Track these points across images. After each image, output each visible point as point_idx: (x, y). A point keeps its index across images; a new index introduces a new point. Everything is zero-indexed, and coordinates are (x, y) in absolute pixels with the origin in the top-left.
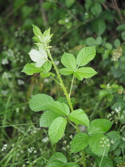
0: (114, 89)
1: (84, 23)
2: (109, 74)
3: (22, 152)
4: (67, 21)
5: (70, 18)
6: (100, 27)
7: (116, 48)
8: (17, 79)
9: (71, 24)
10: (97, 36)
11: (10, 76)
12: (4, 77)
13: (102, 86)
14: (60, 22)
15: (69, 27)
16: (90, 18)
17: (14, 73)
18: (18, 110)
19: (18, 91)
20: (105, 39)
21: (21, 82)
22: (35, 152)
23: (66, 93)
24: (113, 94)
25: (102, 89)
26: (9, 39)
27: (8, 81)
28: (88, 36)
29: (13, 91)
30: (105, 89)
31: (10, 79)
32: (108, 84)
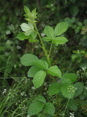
0: (82, 54)
1: (64, 7)
2: (80, 44)
3: (16, 95)
4: (52, 5)
5: (54, 4)
6: (75, 10)
7: (84, 25)
8: (16, 45)
9: (55, 7)
10: (72, 17)
11: (11, 43)
12: (7, 43)
13: (74, 52)
14: (47, 6)
15: (53, 10)
16: (68, 4)
17: (14, 41)
18: (15, 66)
19: (17, 53)
20: (78, 19)
21: (19, 47)
22: (25, 95)
23: (46, 54)
24: (81, 57)
25: (74, 54)
26: (13, 17)
27: (10, 46)
28: (66, 17)
29: (14, 53)
30: (76, 54)
31: (12, 45)
32: (78, 51)
